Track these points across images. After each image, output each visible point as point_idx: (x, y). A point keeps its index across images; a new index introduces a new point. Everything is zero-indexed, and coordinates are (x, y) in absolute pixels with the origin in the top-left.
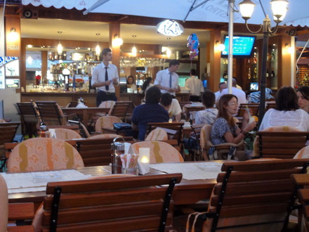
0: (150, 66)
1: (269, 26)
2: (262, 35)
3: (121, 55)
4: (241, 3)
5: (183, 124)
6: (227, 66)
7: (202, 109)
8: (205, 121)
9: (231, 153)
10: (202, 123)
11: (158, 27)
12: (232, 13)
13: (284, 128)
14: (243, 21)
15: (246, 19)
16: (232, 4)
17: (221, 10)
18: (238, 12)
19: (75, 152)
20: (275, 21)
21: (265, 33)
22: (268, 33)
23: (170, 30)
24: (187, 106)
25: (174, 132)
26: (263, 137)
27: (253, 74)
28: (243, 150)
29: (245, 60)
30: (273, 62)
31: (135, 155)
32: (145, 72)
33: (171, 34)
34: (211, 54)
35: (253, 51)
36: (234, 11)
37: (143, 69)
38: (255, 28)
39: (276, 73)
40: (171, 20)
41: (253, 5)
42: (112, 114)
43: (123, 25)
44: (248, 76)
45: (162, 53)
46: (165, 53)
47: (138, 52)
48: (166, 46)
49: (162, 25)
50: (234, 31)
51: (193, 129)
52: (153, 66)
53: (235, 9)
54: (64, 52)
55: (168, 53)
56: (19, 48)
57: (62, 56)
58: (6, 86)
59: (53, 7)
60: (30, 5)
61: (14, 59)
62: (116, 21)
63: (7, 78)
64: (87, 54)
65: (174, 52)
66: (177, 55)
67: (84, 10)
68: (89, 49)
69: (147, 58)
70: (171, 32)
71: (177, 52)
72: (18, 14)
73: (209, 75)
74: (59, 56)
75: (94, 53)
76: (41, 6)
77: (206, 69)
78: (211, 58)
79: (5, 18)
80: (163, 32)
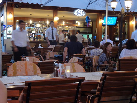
0: (70, 29)
1: (124, 12)
2: (121, 16)
3: (58, 24)
4: (111, 2)
5: (85, 55)
6: (105, 30)
7: (93, 49)
8: (95, 54)
9: (107, 68)
10: (94, 55)
11: (74, 12)
12: (107, 6)
13: (130, 58)
14: (112, 10)
15: (113, 9)
16: (107, 2)
17: (103, 5)
18: (110, 5)
19: (38, 67)
20: (126, 10)
21: (122, 15)
22: (123, 15)
23: (80, 13)
24: (87, 47)
25: (81, 59)
26: (121, 61)
27: (116, 33)
28: (112, 67)
29: (113, 27)
30: (126, 28)
31: (64, 69)
32: (68, 32)
33: (80, 15)
34: (98, 24)
35: (117, 23)
36: (108, 5)
37: (67, 31)
38: (117, 13)
39: (127, 33)
40: (80, 9)
41: (117, 3)
42: (54, 51)
43: (59, 11)
44: (114, 34)
45: (76, 24)
46: (77, 24)
47: (65, 23)
48: (78, 20)
49: (76, 11)
50: (108, 14)
51: (89, 58)
52: (72, 30)
53: (109, 4)
54: (33, 23)
55: (79, 24)
56: (13, 21)
57: (32, 25)
58: (7, 38)
59: (28, 3)
60: (18, 2)
61: (11, 26)
62: (55, 9)
63: (7, 34)
64: (43, 24)
65: (81, 23)
66: (83, 25)
67: (42, 4)
68: (44, 22)
69: (70, 26)
70: (80, 14)
71: (83, 23)
72: (13, 6)
73: (97, 34)
74: (30, 25)
75: (46, 23)
76: (23, 3)
77: (96, 31)
78: (98, 26)
79: (7, 8)
80: (76, 15)
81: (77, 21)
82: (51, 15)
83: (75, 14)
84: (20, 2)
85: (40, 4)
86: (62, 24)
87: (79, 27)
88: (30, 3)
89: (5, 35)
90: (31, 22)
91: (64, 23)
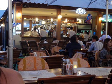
3: (61, 22)
11: (76, 11)
12: (107, 5)
16: (107, 1)
17: (103, 4)
24: (88, 42)
31: (72, 65)
34: (97, 22)
40: (81, 8)
43: (62, 10)
45: (77, 21)
47: (68, 21)
49: (78, 10)
52: (74, 26)
54: (39, 21)
55: (80, 21)
56: (21, 19)
57: (38, 22)
58: (16, 34)
59: (34, 3)
60: (26, 2)
61: (19, 24)
62: (59, 8)
63: (16, 31)
64: (47, 22)
65: (82, 21)
66: (83, 22)
67: (47, 4)
68: (48, 19)
69: (72, 23)
70: (81, 13)
71: (83, 21)
72: (21, 6)
73: (96, 30)
74: (36, 22)
75: (50, 21)
76: (30, 3)
77: (95, 28)
78: (97, 23)
79: (16, 7)
80: (78, 13)
81: (78, 18)
82: (55, 13)
83: (76, 12)
84: (28, 2)
85: (45, 3)
86: (65, 22)
87: (80, 24)
88: (37, 3)
89: (14, 31)
90: (37, 19)
91: (66, 21)
